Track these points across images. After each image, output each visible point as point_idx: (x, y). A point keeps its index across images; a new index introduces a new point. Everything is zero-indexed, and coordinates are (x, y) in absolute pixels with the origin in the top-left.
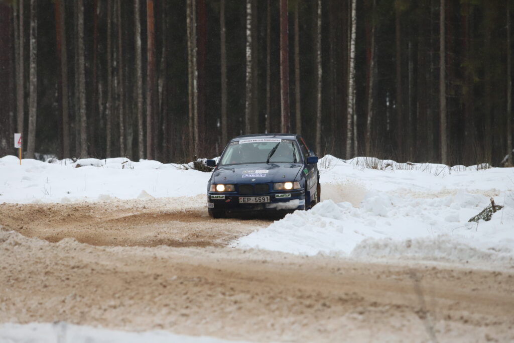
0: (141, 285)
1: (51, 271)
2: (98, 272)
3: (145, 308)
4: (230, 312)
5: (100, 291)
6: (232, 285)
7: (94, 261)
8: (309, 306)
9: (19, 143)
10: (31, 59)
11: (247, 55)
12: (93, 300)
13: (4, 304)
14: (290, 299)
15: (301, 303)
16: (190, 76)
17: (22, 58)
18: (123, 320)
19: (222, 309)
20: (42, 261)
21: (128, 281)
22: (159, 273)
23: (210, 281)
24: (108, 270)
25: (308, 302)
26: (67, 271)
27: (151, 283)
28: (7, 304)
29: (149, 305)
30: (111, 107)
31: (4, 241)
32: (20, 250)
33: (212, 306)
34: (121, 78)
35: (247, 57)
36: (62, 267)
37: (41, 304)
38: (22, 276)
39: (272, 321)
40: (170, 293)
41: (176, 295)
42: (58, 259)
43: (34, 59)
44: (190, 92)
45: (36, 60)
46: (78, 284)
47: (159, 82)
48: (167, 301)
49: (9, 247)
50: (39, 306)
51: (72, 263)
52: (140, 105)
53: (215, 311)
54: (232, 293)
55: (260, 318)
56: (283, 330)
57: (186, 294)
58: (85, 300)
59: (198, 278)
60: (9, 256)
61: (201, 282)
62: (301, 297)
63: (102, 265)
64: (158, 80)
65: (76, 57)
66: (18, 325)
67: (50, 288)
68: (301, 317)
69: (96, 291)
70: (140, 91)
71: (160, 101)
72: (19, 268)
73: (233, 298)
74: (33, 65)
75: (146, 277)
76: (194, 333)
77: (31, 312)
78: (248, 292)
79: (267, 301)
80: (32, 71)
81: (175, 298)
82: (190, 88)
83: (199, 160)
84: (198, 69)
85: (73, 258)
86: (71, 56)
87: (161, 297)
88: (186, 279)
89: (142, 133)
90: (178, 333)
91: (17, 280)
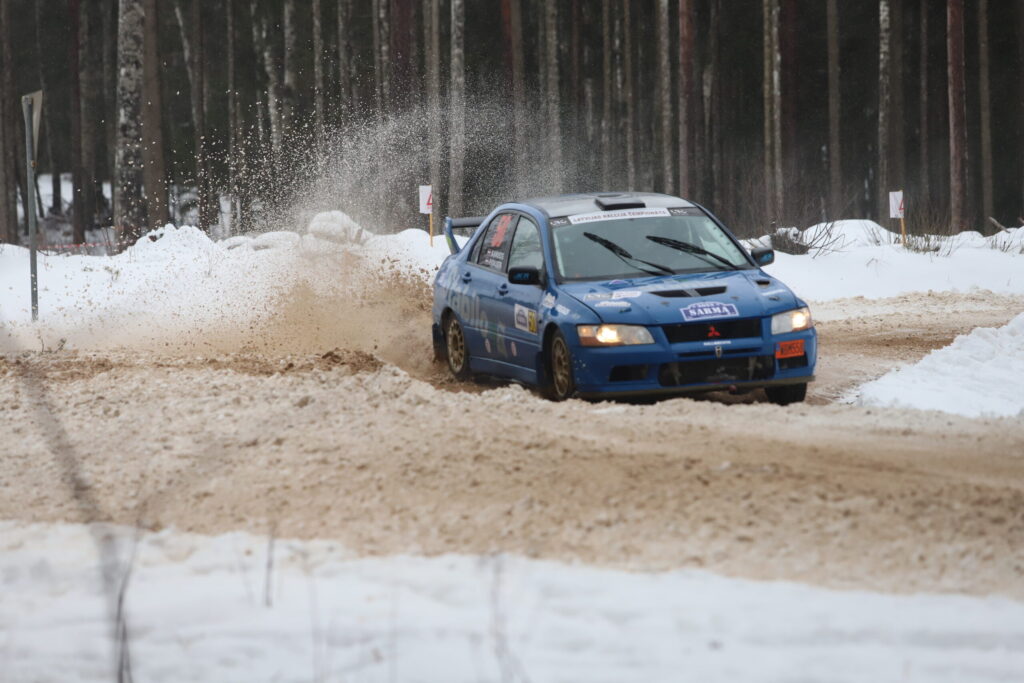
0: (658, 481)
1: (487, 454)
2: (575, 456)
3: (667, 525)
4: (836, 534)
5: (579, 492)
6: (840, 479)
7: (568, 434)
8: (998, 521)
9: (428, 204)
10: (454, 37)
11: (882, 18)
12: (566, 510)
13: (396, 517)
14: (957, 505)
15: (980, 515)
16: (767, 63)
17: (436, 38)
18: (625, 549)
19: (820, 527)
20: (469, 434)
21: (635, 472)
22: (695, 456)
23: (796, 470)
24: (595, 451)
25: (994, 512)
26: (515, 453)
27: (678, 477)
28: (401, 519)
29: (674, 519)
30: (611, 128)
31: (397, 396)
32: (426, 414)
33: (800, 521)
34: (629, 69)
35: (881, 22)
36: (507, 447)
37: (465, 518)
38: (431, 464)
39: (920, 550)
40: (717, 496)
41: (729, 500)
42: (500, 430)
43: (458, 38)
44: (766, 95)
45: (462, 40)
46: (537, 479)
47: (705, 76)
48: (710, 512)
49: (405, 407)
50: (463, 522)
51: (526, 439)
52: (666, 123)
53: (805, 531)
54: (840, 494)
55: (898, 543)
56: (943, 569)
57: (747, 497)
58: (550, 510)
59: (774, 465)
60: (407, 426)
61: (777, 472)
62: (980, 502)
63: (585, 442)
64: (702, 73)
65: (541, 33)
66: (421, 559)
67: (483, 487)
68: (980, 542)
69: (572, 492)
70: (667, 97)
71: (707, 116)
72: (426, 449)
73: (842, 505)
74: (456, 51)
75: (669, 465)
76: (763, 574)
77: (446, 533)
78: (873, 492)
79: (910, 511)
80: (455, 62)
81: (726, 505)
82: (767, 87)
83: (781, 230)
84: (782, 50)
85: (528, 428)
86: (531, 31)
87: (698, 503)
88: (748, 467)
89: (670, 180)
90: (730, 574)
91: (420, 471)
